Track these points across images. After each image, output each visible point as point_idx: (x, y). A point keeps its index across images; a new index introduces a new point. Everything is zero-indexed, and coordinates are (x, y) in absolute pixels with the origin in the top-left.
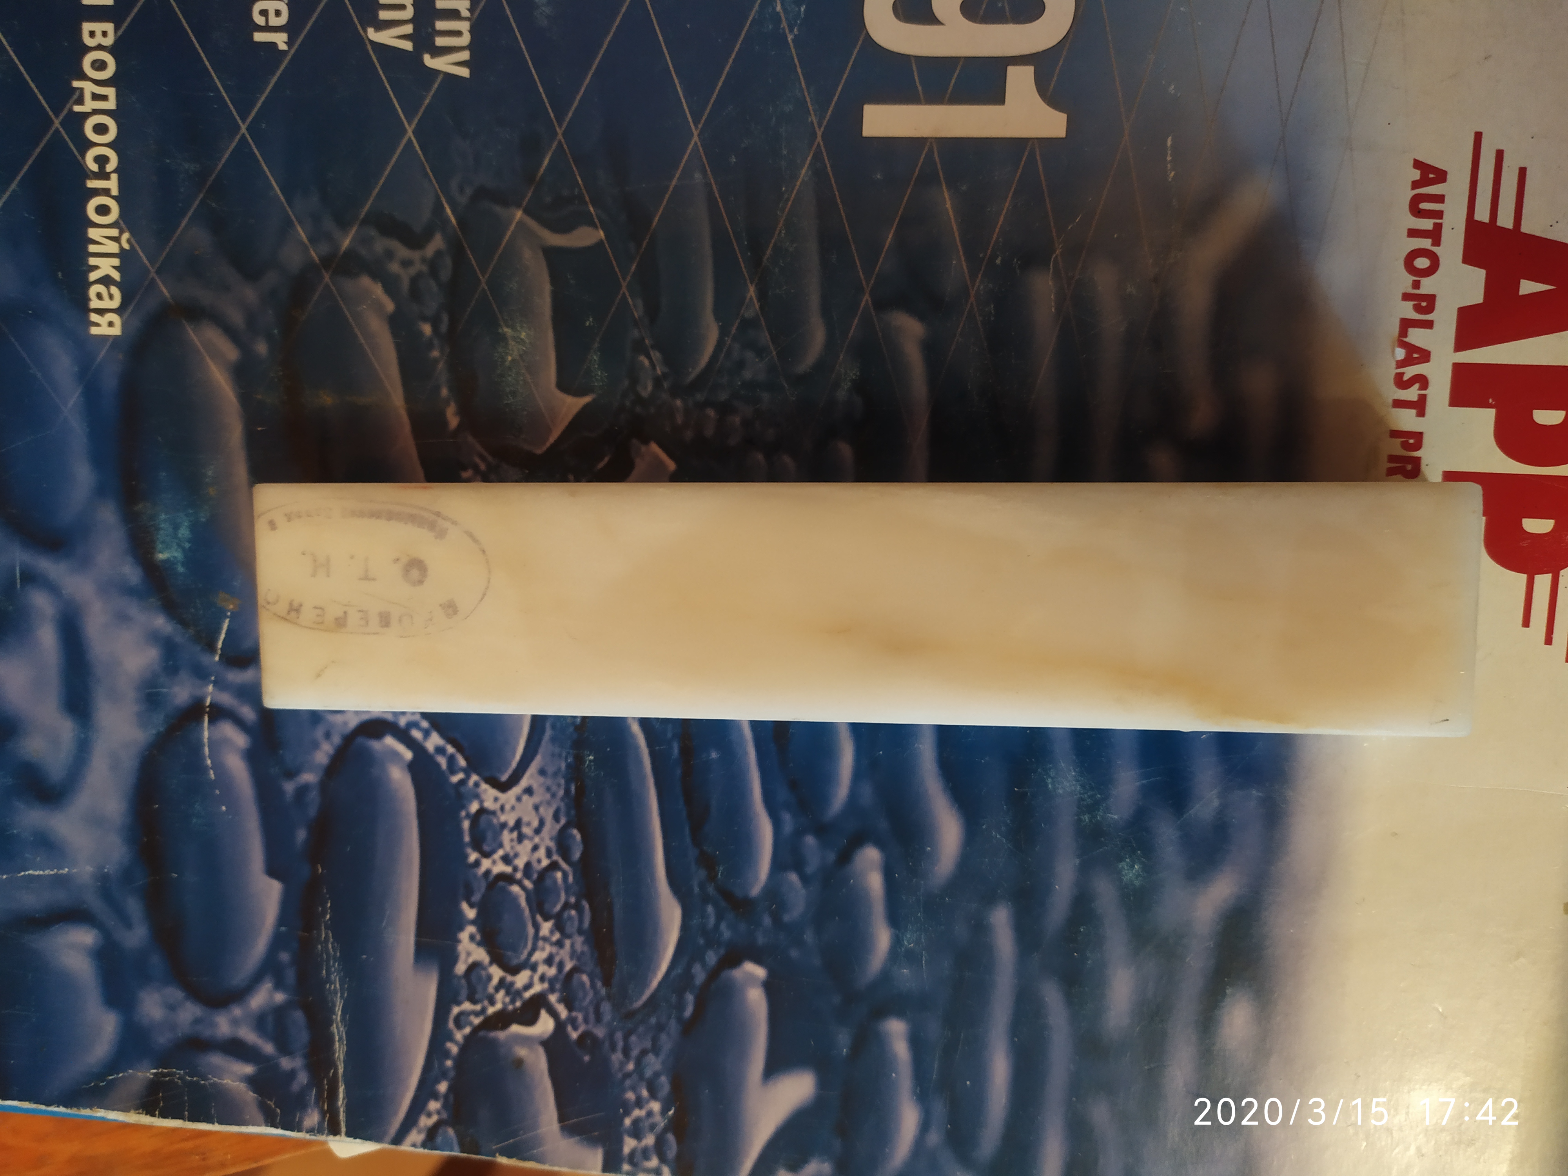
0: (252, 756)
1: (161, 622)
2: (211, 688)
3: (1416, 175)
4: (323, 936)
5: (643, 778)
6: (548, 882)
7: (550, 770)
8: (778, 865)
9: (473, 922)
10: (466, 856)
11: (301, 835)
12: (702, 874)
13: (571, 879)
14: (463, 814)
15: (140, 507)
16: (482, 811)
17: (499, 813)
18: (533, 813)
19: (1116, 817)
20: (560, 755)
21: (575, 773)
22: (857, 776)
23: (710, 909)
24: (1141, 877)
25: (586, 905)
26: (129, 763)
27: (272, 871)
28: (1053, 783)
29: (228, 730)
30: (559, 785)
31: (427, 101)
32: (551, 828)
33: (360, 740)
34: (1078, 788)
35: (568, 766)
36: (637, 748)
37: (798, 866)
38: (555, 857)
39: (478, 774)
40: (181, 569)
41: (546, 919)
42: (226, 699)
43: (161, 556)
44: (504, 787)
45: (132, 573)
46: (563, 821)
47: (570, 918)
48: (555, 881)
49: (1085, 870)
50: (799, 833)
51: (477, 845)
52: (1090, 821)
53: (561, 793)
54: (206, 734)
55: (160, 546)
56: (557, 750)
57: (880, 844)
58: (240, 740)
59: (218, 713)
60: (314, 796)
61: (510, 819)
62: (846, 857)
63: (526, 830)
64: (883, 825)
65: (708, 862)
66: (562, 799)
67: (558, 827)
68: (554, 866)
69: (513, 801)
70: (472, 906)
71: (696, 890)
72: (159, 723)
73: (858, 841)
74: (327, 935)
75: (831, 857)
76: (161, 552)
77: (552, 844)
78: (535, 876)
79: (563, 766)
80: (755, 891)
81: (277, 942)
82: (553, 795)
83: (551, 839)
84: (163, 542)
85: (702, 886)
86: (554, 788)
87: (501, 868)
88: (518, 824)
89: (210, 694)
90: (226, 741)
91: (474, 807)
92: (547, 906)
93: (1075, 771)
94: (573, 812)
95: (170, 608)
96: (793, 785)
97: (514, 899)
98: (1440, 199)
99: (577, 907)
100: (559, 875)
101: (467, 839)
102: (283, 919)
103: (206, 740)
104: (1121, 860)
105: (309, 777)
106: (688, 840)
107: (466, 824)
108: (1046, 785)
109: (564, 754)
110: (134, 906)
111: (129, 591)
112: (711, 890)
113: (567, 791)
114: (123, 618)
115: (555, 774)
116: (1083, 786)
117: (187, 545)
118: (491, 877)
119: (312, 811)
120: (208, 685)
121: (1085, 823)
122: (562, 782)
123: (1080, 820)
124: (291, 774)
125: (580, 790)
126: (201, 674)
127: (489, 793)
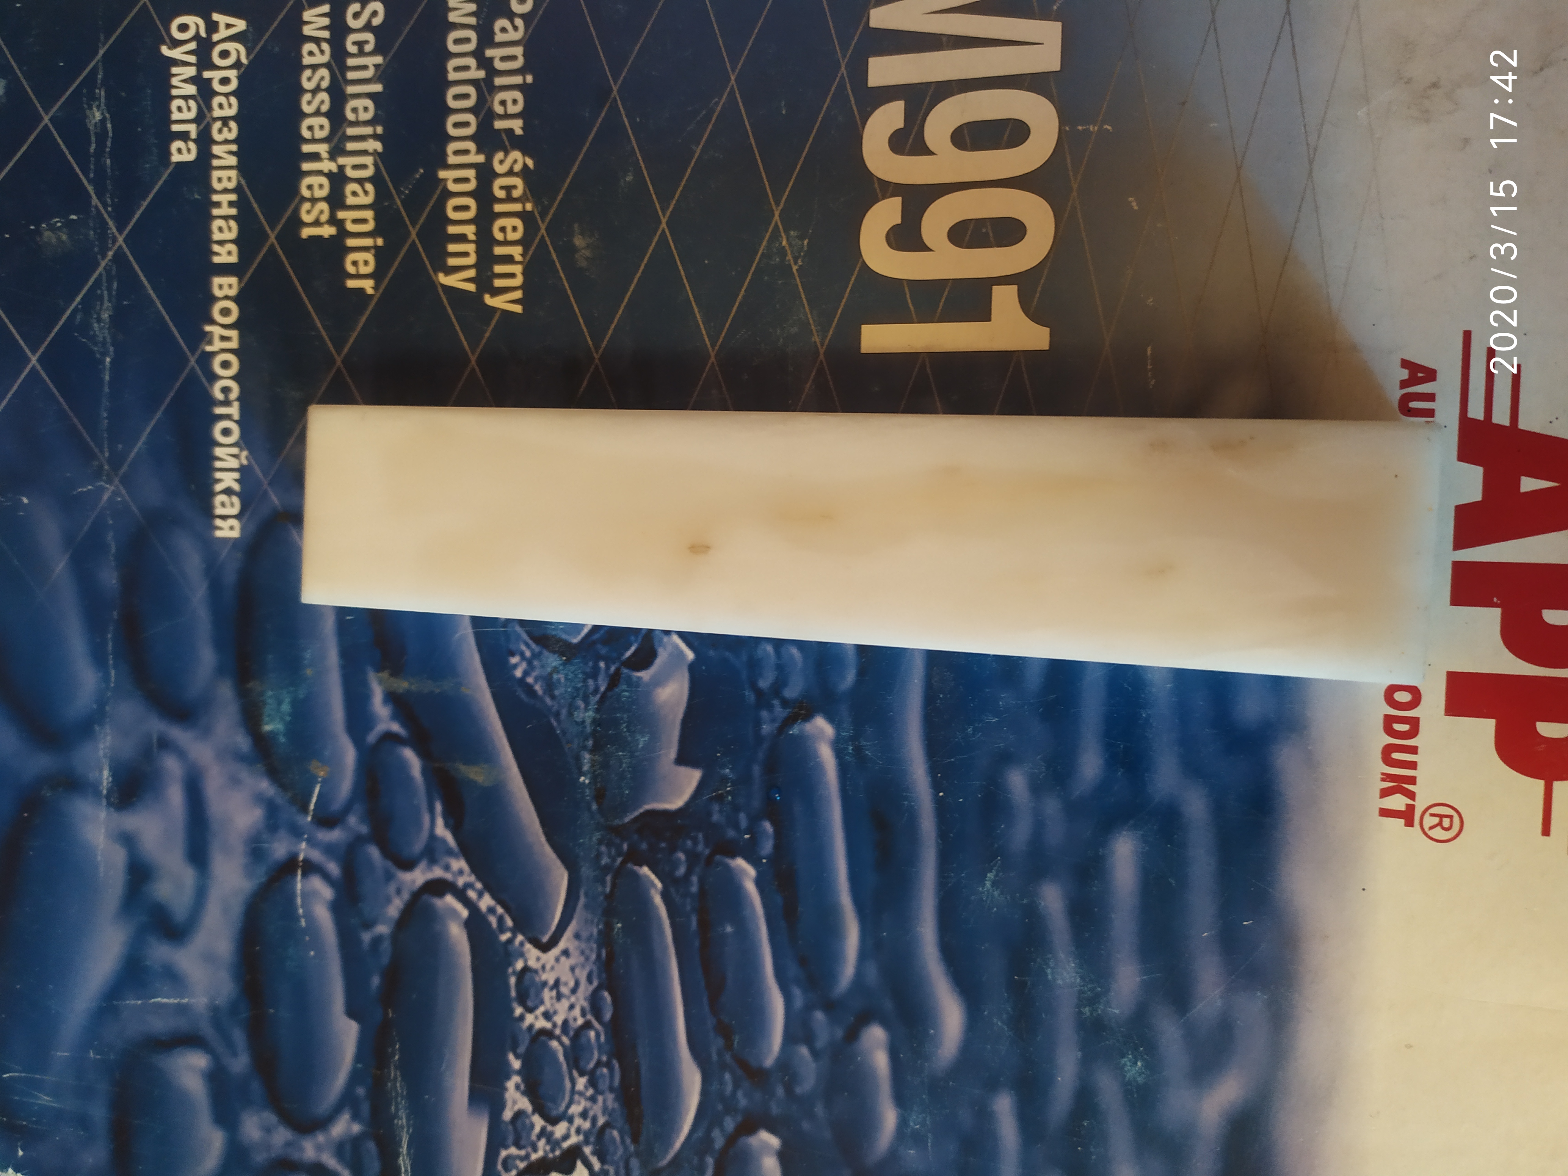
0: (336, 908)
1: (265, 786)
2: (304, 845)
3: (1405, 374)
4: (393, 1075)
5: (665, 948)
6: (583, 1040)
7: (584, 934)
8: (789, 1038)
9: (519, 1073)
10: (512, 1011)
11: (376, 981)
12: (720, 1042)
13: (603, 1038)
14: (510, 970)
15: (251, 685)
16: (526, 969)
17: (541, 972)
18: (570, 974)
19: (1117, 1011)
20: (592, 922)
21: (605, 939)
22: (863, 955)
23: (727, 1076)
24: (1145, 1074)
25: (616, 1064)
26: (237, 909)
27: (351, 1012)
28: (1053, 973)
29: (317, 883)
30: (591, 950)
31: (487, 335)
32: (585, 990)
33: (425, 897)
34: (1078, 980)
35: (600, 932)
36: (659, 919)
37: (809, 1039)
38: (589, 1017)
39: (524, 934)
40: (282, 739)
41: (582, 1074)
42: (316, 856)
43: (267, 728)
44: (545, 948)
45: (243, 742)
46: (596, 983)
47: (602, 1075)
48: (589, 1040)
49: (1087, 1062)
50: (809, 1008)
51: (522, 999)
52: (1091, 1014)
53: (594, 957)
54: (299, 886)
55: (266, 719)
56: (590, 917)
57: (886, 1024)
58: (327, 892)
59: (310, 868)
60: (386, 947)
61: (549, 977)
62: (853, 1034)
63: (564, 990)
64: (888, 1005)
65: (725, 1031)
66: (595, 963)
67: (591, 988)
68: (587, 1025)
69: (552, 962)
70: (517, 1057)
71: (715, 1057)
72: (261, 875)
73: (864, 1019)
74: (395, 1075)
75: (839, 1033)
76: (266, 724)
77: (586, 1004)
78: (572, 1033)
79: (595, 931)
80: (769, 1062)
81: (355, 1078)
82: (587, 959)
83: (585, 999)
84: (269, 716)
85: (720, 1054)
86: (587, 952)
87: (542, 1024)
88: (557, 984)
89: (304, 850)
90: (315, 893)
91: (519, 965)
92: (582, 1063)
93: (1074, 963)
94: (604, 975)
95: (274, 773)
96: (803, 962)
97: (553, 1054)
98: (1431, 397)
99: (608, 1065)
100: (592, 1034)
101: (513, 994)
102: (359, 1057)
103: (299, 892)
104: (1123, 1056)
105: (383, 929)
106: (707, 1009)
107: (513, 980)
108: (1046, 974)
109: (596, 921)
110: (239, 1036)
111: (241, 758)
112: (728, 1058)
113: (599, 956)
114: (235, 782)
115: (589, 939)
116: (1082, 978)
117: (288, 719)
118: (534, 1032)
119: (385, 960)
120: (301, 842)
121: (1085, 1016)
122: (595, 946)
123: (1080, 1013)
124: (368, 925)
125: (611, 956)
126: (296, 832)
127: (532, 953)
